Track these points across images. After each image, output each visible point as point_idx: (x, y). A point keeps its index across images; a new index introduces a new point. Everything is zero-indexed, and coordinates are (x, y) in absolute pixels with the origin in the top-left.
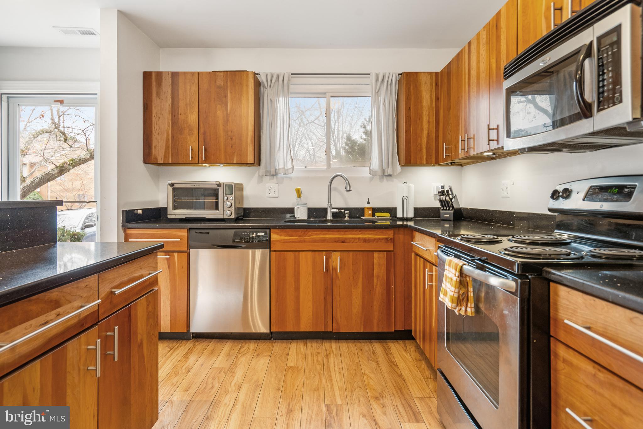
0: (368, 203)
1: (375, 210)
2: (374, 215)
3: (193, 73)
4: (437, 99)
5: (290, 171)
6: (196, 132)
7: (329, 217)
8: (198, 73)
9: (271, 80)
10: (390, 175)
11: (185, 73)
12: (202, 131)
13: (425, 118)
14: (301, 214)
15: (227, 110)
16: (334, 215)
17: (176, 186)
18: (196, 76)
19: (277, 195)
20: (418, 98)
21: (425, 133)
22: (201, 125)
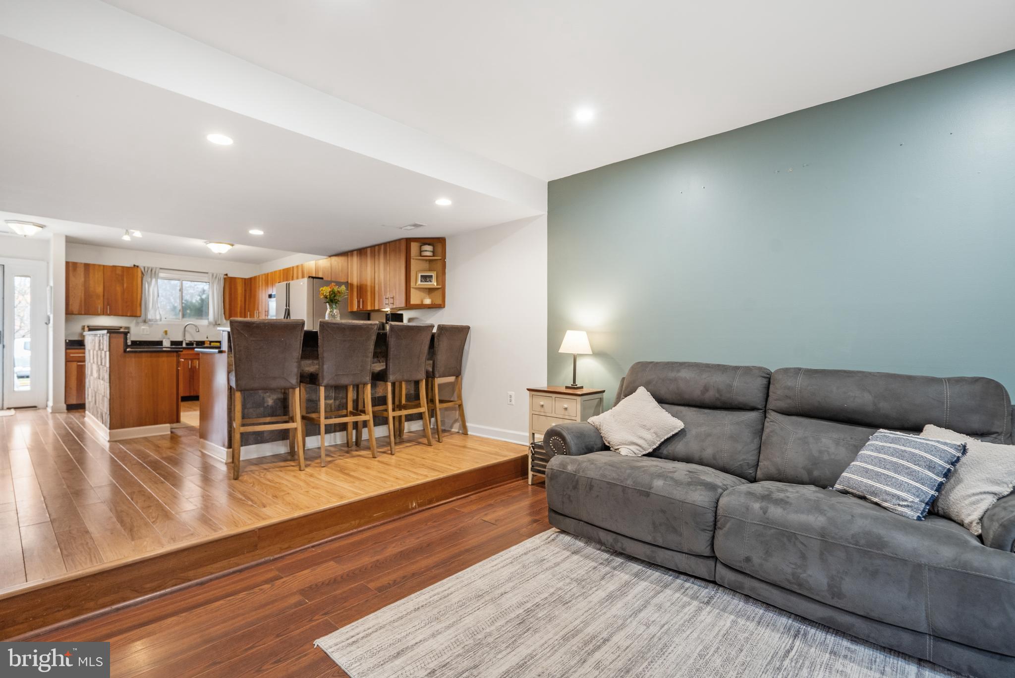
0: (207, 338)
1: (211, 342)
2: (210, 344)
3: (99, 266)
4: (245, 290)
5: (159, 320)
6: (102, 298)
7: (184, 345)
8: (104, 266)
9: (147, 271)
10: (219, 324)
11: (94, 265)
12: (105, 297)
13: (239, 299)
14: (166, 344)
15: (123, 286)
16: (187, 344)
17: (90, 327)
18: (102, 268)
19: (148, 333)
20: (236, 289)
21: (239, 306)
22: (106, 294)
